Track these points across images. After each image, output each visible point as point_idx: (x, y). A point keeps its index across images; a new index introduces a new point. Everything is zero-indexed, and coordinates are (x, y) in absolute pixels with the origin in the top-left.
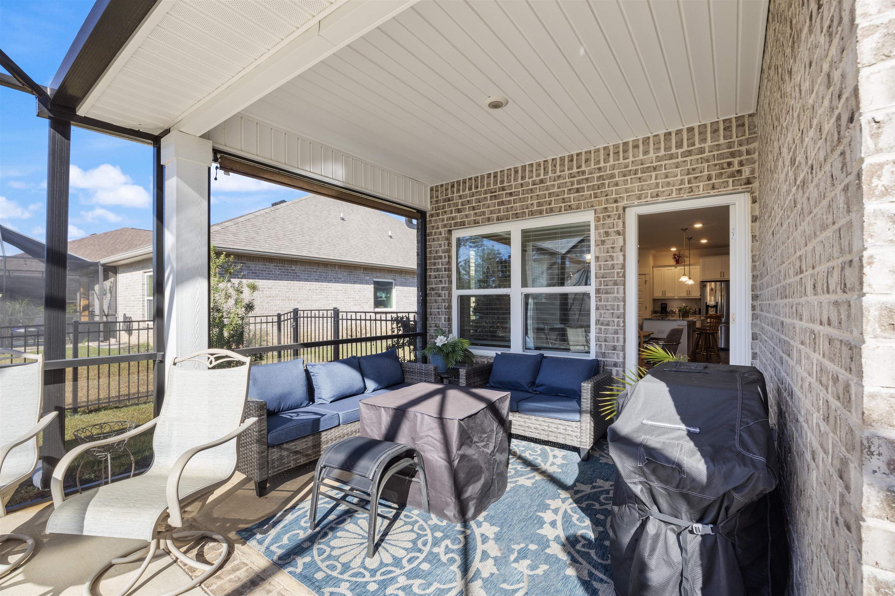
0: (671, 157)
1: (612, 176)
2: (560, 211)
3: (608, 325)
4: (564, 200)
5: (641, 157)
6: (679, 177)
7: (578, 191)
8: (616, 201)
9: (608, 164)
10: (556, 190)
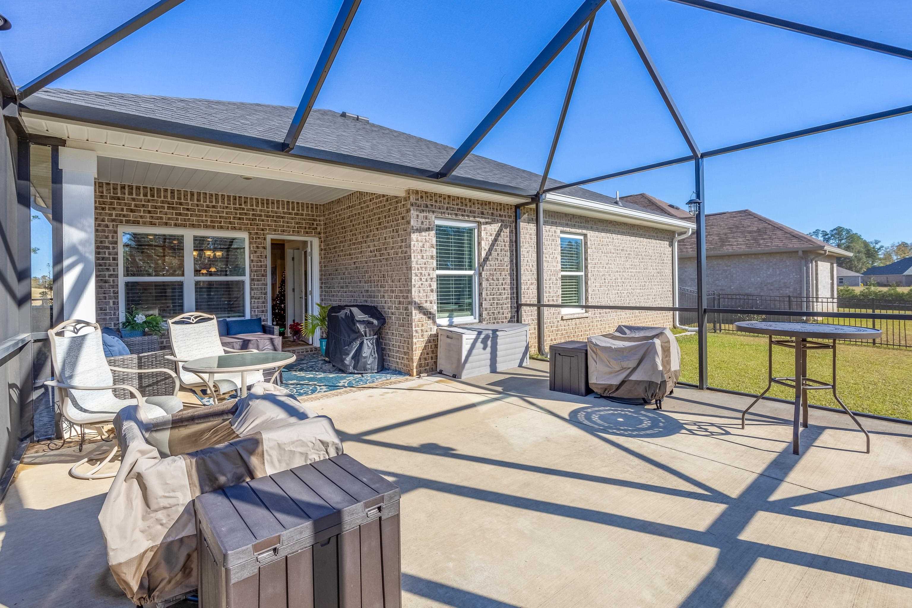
0: (290, 214)
1: (261, 216)
2: (228, 229)
3: (259, 299)
4: (230, 223)
5: (276, 209)
6: (293, 225)
7: (240, 219)
8: (263, 230)
9: (258, 208)
10: (224, 215)
